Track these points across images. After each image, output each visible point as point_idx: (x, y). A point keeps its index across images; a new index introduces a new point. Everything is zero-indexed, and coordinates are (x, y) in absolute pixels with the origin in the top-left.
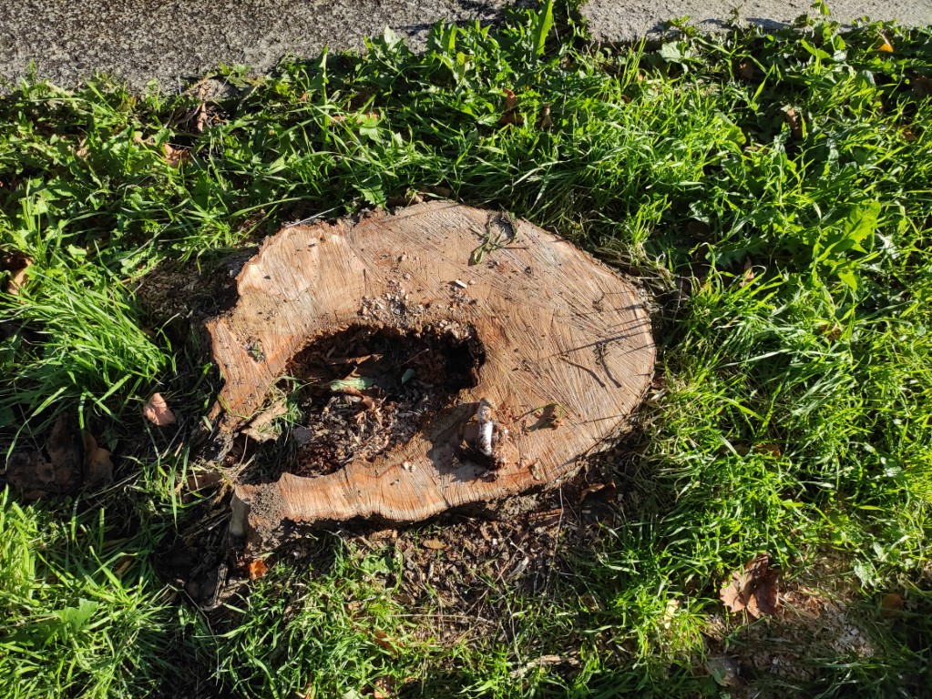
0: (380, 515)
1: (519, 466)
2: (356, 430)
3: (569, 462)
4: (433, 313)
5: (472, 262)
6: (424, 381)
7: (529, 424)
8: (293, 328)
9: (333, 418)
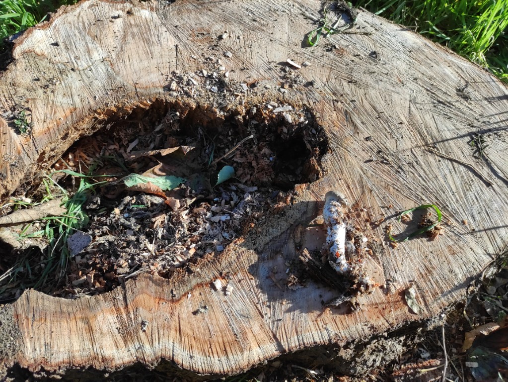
0: (173, 362)
1: (386, 291)
2: (151, 236)
3: (457, 288)
4: (260, 94)
5: (305, 44)
6: (246, 183)
7: (393, 231)
8: (77, 100)
9: (122, 220)
